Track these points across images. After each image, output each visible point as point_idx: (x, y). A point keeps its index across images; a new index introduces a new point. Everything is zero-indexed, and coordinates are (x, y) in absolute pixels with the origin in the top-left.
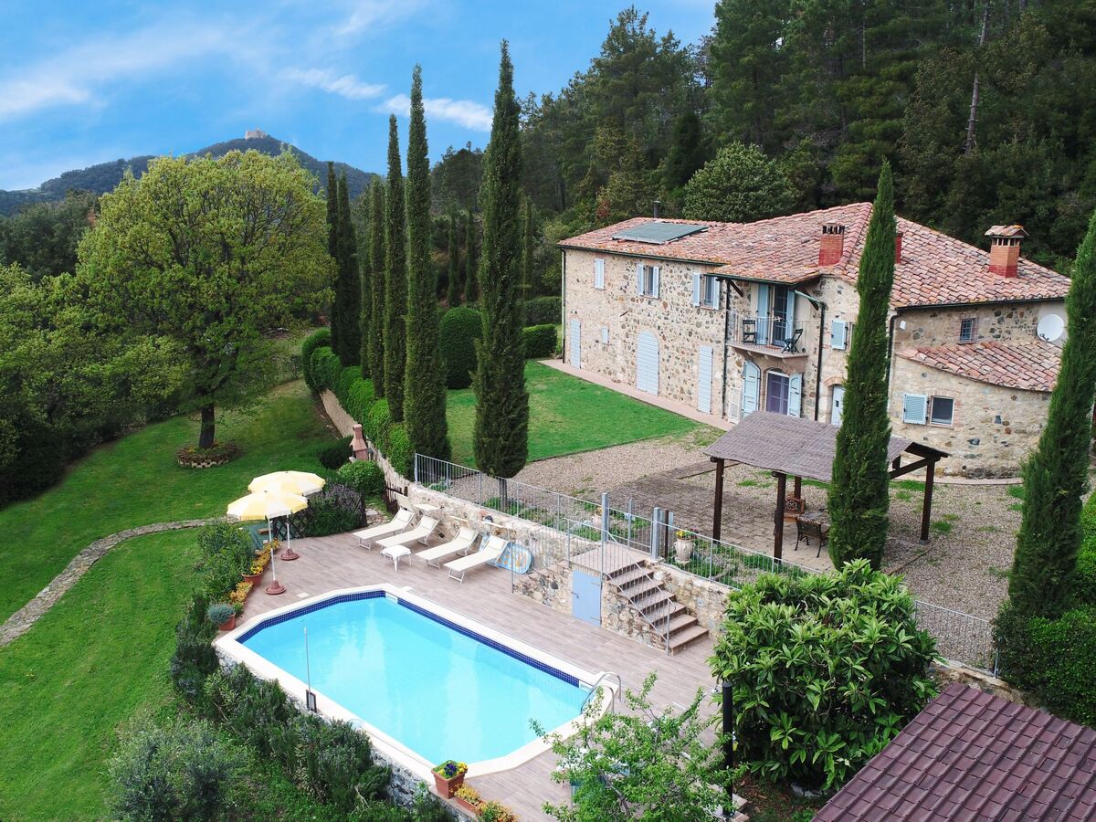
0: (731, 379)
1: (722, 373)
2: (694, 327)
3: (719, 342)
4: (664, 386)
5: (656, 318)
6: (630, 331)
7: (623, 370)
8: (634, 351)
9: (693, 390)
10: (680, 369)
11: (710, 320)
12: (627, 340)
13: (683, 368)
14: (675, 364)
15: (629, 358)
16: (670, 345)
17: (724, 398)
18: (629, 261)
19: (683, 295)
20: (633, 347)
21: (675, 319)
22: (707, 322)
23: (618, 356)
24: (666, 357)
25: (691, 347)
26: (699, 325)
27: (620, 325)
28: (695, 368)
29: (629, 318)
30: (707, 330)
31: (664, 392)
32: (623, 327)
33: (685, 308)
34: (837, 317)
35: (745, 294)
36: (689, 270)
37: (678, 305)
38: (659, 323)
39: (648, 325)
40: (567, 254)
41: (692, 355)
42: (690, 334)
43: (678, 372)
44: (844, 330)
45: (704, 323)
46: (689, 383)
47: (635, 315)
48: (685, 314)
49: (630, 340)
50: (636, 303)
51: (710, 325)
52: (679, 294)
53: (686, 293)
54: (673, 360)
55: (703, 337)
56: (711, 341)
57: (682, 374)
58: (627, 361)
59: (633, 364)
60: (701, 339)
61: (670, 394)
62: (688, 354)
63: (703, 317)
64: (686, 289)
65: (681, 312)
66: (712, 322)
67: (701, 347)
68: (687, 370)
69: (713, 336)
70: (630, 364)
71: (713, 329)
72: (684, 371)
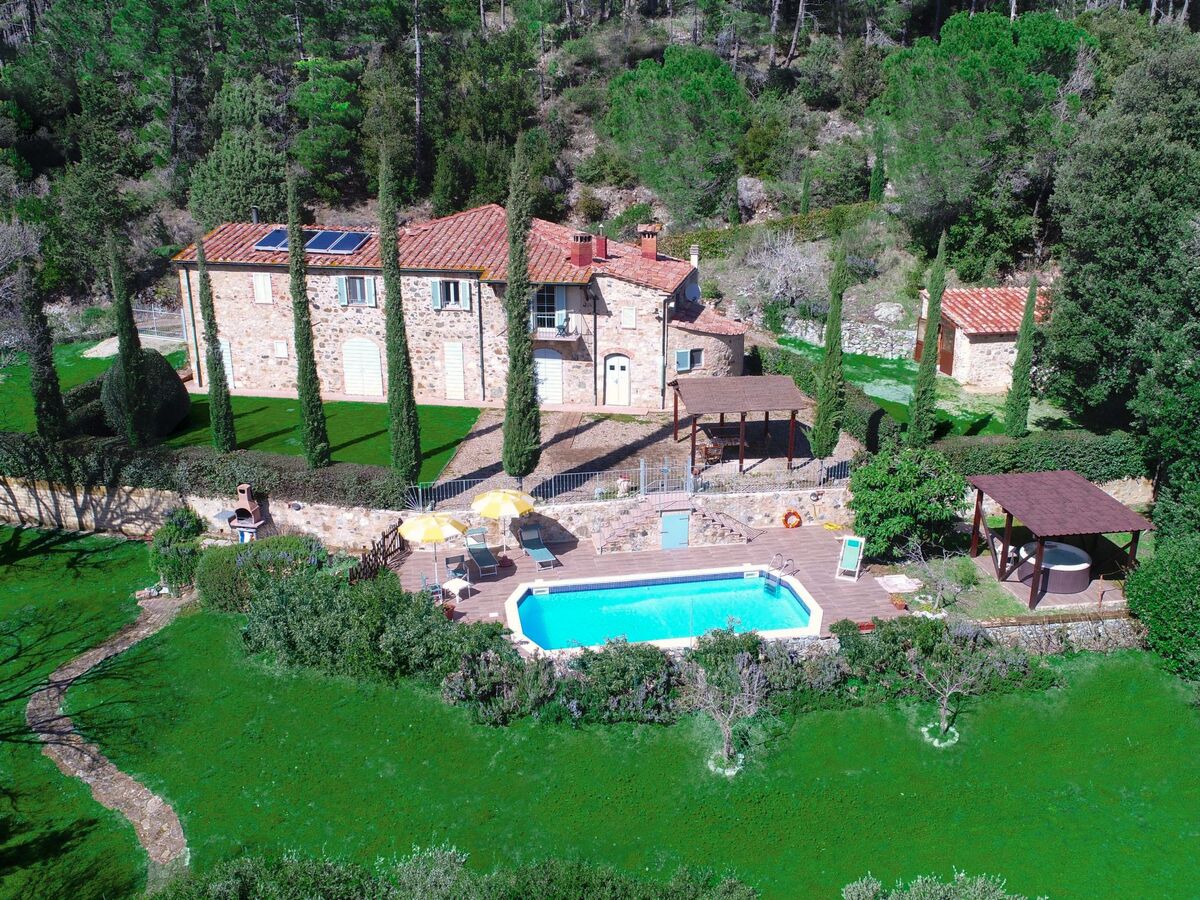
0: (490, 366)
1: (478, 363)
2: (434, 328)
3: (471, 337)
5: (371, 324)
6: (326, 341)
8: (335, 359)
9: (437, 383)
10: (416, 367)
11: (456, 319)
13: (420, 365)
15: (329, 367)
17: (482, 383)
19: (414, 300)
20: (335, 356)
22: (452, 322)
25: (430, 346)
26: (440, 325)
28: (437, 364)
29: (321, 328)
30: (453, 328)
33: (419, 312)
37: (407, 309)
38: (379, 328)
39: (358, 332)
41: (433, 352)
42: (428, 334)
45: (447, 323)
46: (430, 378)
47: (334, 324)
48: (419, 317)
49: (329, 349)
50: (333, 313)
51: (457, 324)
52: (407, 300)
53: (418, 298)
55: (448, 335)
56: (459, 337)
57: (418, 371)
59: (335, 371)
60: (445, 336)
62: (426, 352)
63: (444, 317)
64: (417, 295)
65: (412, 315)
66: (459, 321)
67: (446, 344)
68: (426, 366)
69: (462, 333)
70: (331, 372)
71: (460, 327)
72: (422, 368)
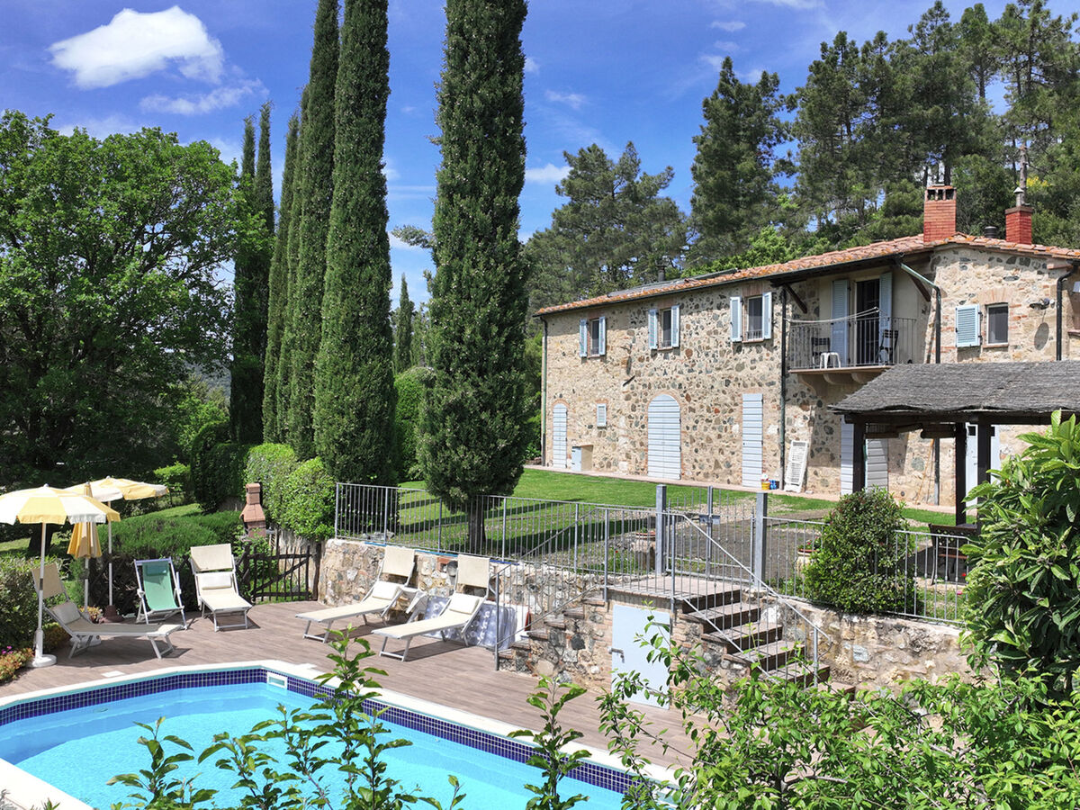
0: (794, 431)
1: (778, 426)
2: (734, 374)
3: (772, 383)
4: (688, 465)
5: (676, 373)
6: (637, 402)
7: (628, 456)
8: (643, 427)
9: (734, 460)
10: (713, 434)
11: (757, 356)
12: (633, 414)
13: (717, 432)
14: (706, 429)
15: (637, 438)
16: (697, 405)
17: (783, 460)
18: (635, 310)
19: (716, 332)
20: (643, 422)
21: (703, 369)
22: (753, 361)
23: (621, 439)
24: (692, 423)
25: (729, 401)
26: (740, 367)
27: (623, 396)
28: (736, 427)
29: (635, 384)
30: (753, 372)
31: (689, 473)
32: (628, 398)
33: (719, 349)
34: (962, 303)
35: (811, 307)
36: (722, 297)
37: (708, 348)
38: (681, 379)
39: (664, 386)
40: (550, 325)
41: (732, 411)
42: (728, 383)
43: (709, 440)
44: (977, 317)
45: (748, 363)
46: (727, 453)
47: (645, 378)
48: (719, 358)
49: (638, 413)
50: (646, 362)
51: (757, 364)
52: (709, 333)
53: (720, 329)
54: (702, 425)
55: (748, 383)
56: (760, 385)
57: (716, 442)
58: (634, 443)
59: (642, 444)
60: (745, 386)
61: (698, 473)
62: (725, 412)
63: (747, 355)
64: (720, 324)
65: (713, 356)
66: (761, 359)
67: (745, 396)
68: (723, 434)
69: (763, 377)
70: (638, 445)
71: (762, 368)
72: (720, 436)
